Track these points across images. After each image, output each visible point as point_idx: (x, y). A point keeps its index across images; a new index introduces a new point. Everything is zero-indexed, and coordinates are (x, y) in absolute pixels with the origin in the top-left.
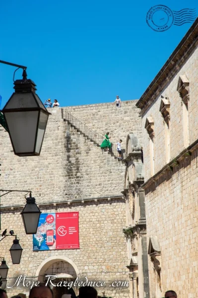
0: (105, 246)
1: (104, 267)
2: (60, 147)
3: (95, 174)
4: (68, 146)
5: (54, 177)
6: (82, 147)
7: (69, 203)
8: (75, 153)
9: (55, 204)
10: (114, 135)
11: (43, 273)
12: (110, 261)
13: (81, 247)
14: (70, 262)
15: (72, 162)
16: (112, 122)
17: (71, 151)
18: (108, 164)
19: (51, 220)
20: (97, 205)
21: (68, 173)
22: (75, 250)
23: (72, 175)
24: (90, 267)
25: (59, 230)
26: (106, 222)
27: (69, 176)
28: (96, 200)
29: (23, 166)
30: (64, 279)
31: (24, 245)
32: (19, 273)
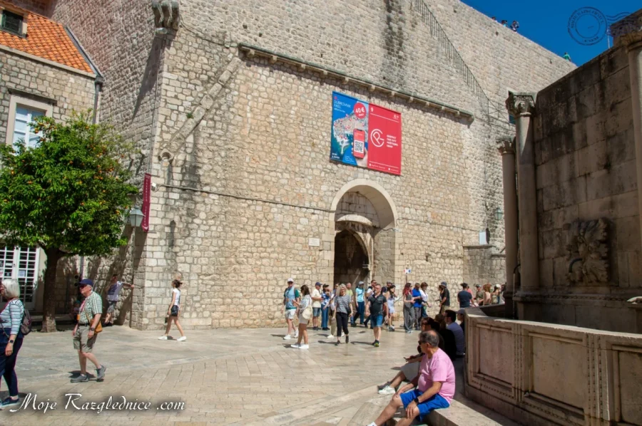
0: (432, 180)
1: (429, 214)
3: (421, 63)
4: (388, 2)
5: (368, 41)
6: (407, 14)
7: (393, 93)
8: (397, 18)
9: (373, 87)
12: (437, 206)
13: (402, 174)
14: (386, 195)
15: (393, 30)
17: (393, 12)
18: (437, 56)
19: (362, 113)
20: (424, 112)
21: (387, 44)
22: (393, 177)
23: (393, 50)
24: (412, 210)
25: (373, 134)
26: (433, 143)
27: (388, 49)
28: (428, 103)
30: (354, 224)
31: (314, 145)
32: (302, 197)
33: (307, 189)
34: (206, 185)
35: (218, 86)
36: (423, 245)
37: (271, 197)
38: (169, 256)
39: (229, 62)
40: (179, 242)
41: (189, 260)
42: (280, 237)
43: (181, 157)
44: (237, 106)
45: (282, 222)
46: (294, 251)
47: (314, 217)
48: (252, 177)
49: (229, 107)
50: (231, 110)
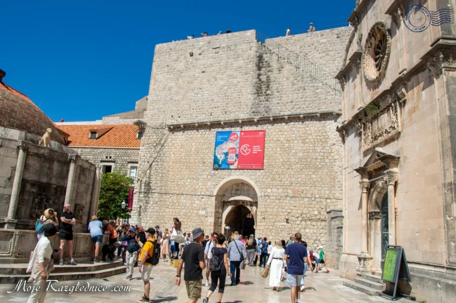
0: (293, 167)
1: (290, 191)
2: (251, 66)
3: (286, 91)
4: (259, 65)
5: (242, 95)
6: (275, 65)
7: (256, 120)
8: (266, 71)
9: (240, 121)
10: (309, 57)
11: (221, 193)
12: (298, 185)
13: (265, 168)
14: (252, 183)
15: (263, 80)
16: (307, 45)
17: (263, 69)
18: (302, 81)
19: (235, 138)
20: (287, 123)
21: (257, 91)
22: (257, 171)
23: (261, 93)
24: (274, 190)
25: (242, 148)
26: (295, 142)
27: (258, 93)
28: (286, 117)
29: (212, 85)
30: (243, 202)
31: (204, 162)
32: (196, 190)
33: (200, 186)
34: (153, 189)
35: (160, 146)
36: (283, 212)
37: (181, 192)
38: (138, 220)
39: (165, 135)
40: (142, 214)
41: (145, 221)
42: (184, 211)
43: (144, 180)
44: (167, 153)
45: (186, 203)
46: (191, 217)
47: (203, 200)
48: (172, 183)
49: (164, 154)
50: (165, 155)
